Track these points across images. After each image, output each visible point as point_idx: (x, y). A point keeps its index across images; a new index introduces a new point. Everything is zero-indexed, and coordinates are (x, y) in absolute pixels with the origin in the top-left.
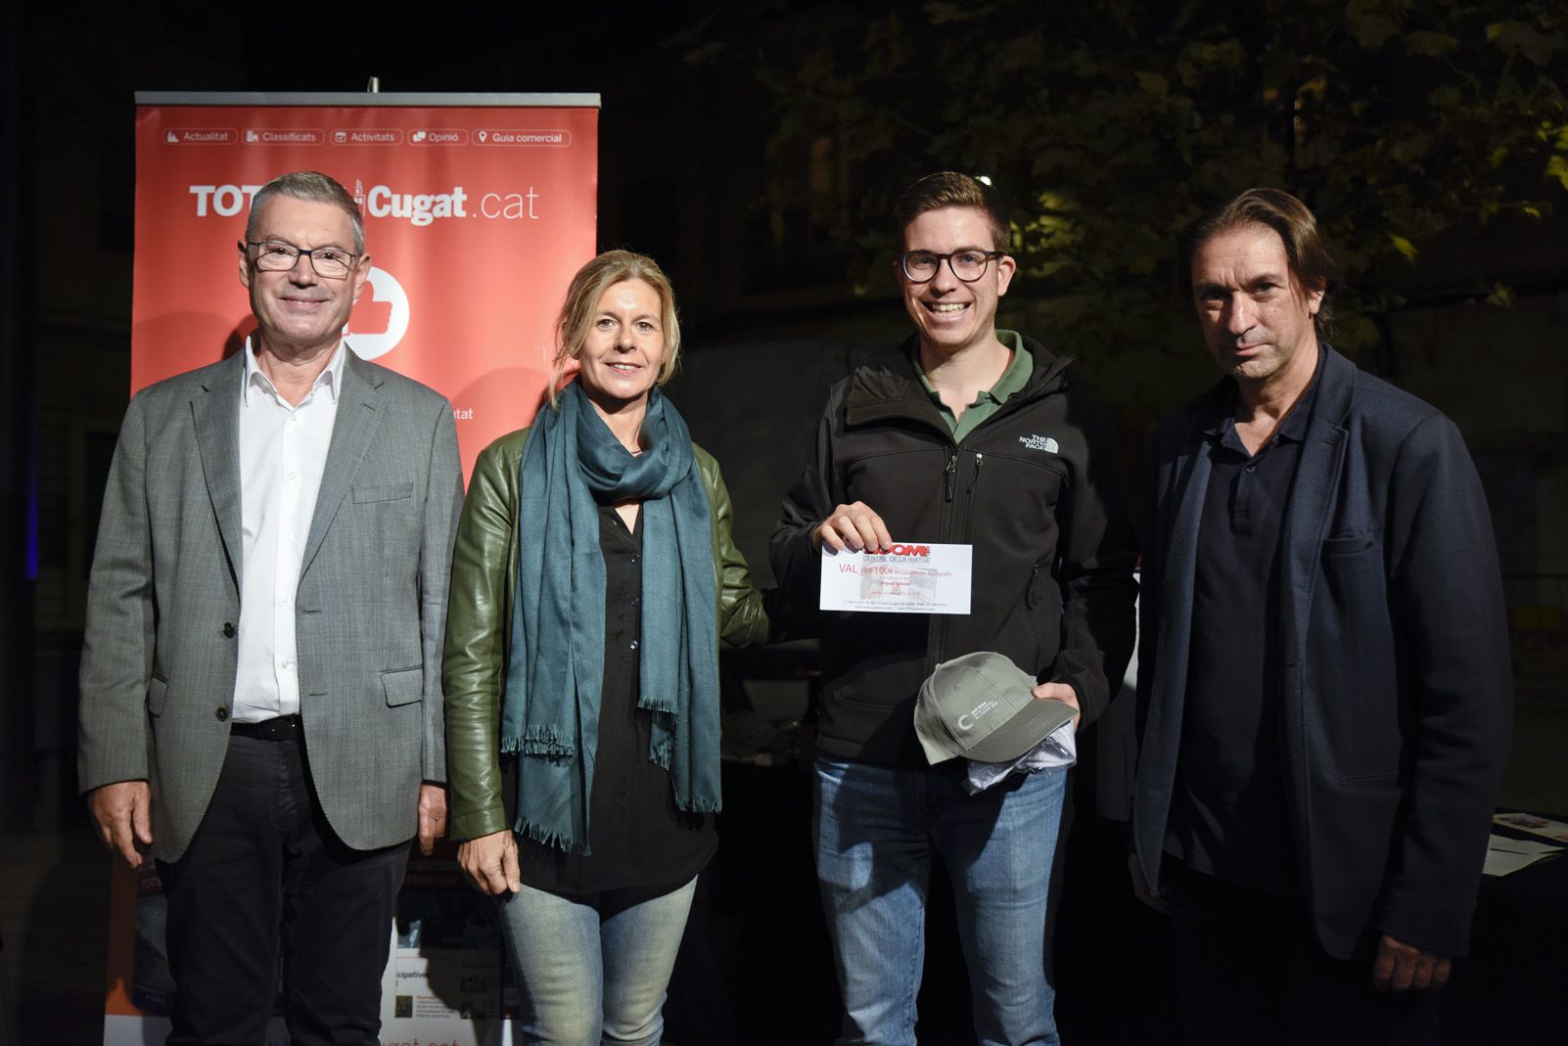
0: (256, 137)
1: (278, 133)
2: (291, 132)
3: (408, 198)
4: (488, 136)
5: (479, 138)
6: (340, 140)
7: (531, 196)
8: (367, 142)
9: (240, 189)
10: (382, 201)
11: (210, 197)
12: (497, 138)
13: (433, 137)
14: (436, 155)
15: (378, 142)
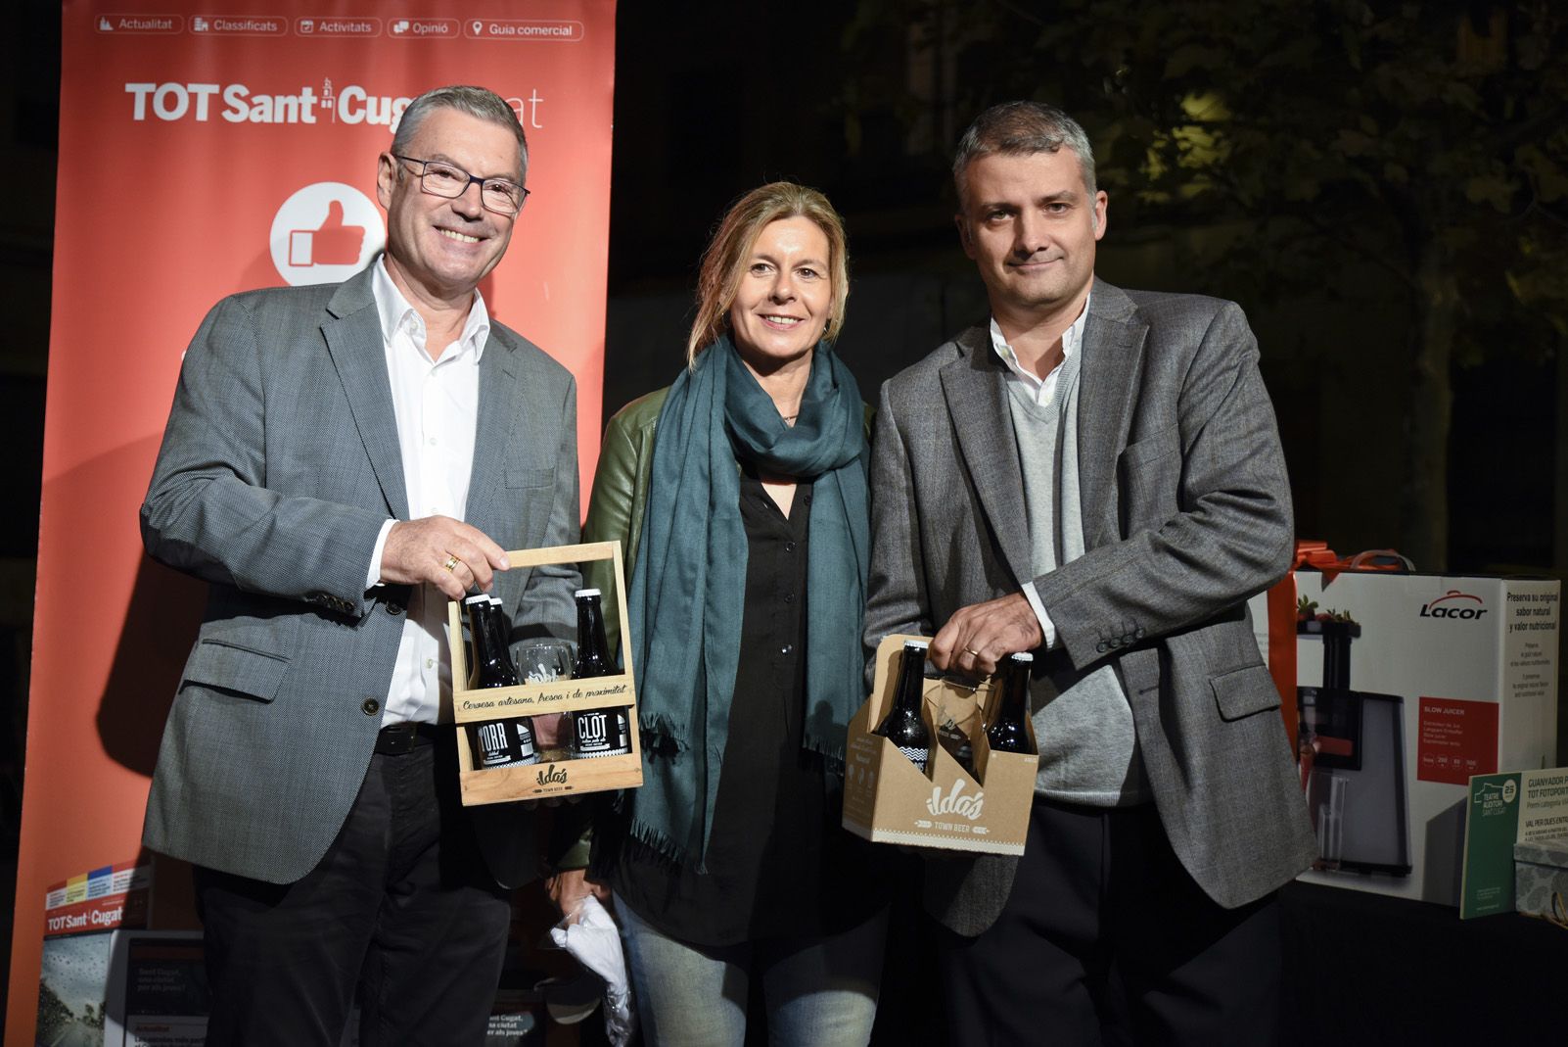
0: (206, 26)
1: (229, 20)
2: (248, 20)
3: (386, 101)
4: (483, 28)
5: (474, 32)
6: (306, 31)
7: (534, 100)
8: (338, 33)
9: (186, 87)
10: (355, 105)
11: (150, 97)
12: (495, 30)
13: (417, 28)
14: (420, 49)
15: (351, 33)
